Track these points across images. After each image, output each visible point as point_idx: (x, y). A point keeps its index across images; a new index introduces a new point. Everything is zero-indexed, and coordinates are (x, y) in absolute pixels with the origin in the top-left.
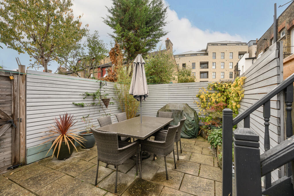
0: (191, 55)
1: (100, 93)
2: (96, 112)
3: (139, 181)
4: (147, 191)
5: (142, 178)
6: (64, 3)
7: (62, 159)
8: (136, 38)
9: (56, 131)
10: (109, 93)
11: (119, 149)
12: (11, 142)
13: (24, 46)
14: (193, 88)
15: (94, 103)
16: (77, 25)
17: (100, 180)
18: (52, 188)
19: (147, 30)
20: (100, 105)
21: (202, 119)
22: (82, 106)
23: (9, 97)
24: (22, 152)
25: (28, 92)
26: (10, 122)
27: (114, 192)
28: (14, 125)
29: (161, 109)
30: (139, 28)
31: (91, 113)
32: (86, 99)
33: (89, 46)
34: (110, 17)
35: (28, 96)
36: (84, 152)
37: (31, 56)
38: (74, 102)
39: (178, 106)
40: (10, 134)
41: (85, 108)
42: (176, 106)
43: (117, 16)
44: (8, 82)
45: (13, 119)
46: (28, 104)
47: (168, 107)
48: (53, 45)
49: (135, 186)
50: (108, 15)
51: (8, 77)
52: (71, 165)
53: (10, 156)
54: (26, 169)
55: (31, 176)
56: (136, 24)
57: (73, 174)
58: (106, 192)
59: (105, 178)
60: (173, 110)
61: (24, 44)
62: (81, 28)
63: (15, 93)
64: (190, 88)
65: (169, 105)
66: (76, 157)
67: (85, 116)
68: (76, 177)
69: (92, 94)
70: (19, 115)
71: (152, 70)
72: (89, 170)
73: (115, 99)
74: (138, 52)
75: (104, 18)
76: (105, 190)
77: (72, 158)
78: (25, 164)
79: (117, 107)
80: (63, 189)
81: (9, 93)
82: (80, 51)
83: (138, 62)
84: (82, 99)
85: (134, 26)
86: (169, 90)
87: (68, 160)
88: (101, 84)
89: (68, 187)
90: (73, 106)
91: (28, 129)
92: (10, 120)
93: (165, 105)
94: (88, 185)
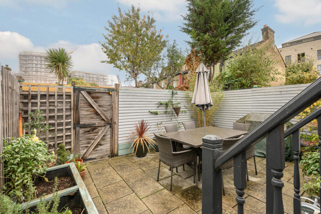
0: (314, 39)
1: (172, 102)
2: (168, 120)
3: (194, 188)
4: (199, 198)
5: (199, 187)
6: (148, 22)
7: (139, 157)
8: (213, 39)
9: (136, 133)
10: (182, 102)
11: (173, 153)
12: (110, 138)
13: (123, 64)
14: (288, 92)
15: (166, 112)
16: (158, 38)
17: (161, 179)
18: (129, 175)
19: (225, 28)
20: (172, 114)
21: (304, 137)
22: (156, 114)
23: (109, 106)
24: (116, 146)
25: (120, 103)
26: (110, 124)
27: (169, 189)
28: (112, 126)
29: (240, 119)
30: (216, 28)
31: (164, 120)
32: (159, 108)
33: (168, 56)
34: (186, 24)
35: (120, 106)
36: (156, 154)
37: (127, 71)
38: (150, 110)
39: (263, 116)
40: (110, 132)
41: (158, 116)
42: (259, 116)
43: (194, 21)
44: (109, 96)
45: (111, 122)
46: (120, 112)
47: (249, 117)
48: (141, 61)
49: (189, 191)
50: (183, 23)
51: (109, 93)
52: (144, 162)
53: (109, 147)
54: (117, 159)
55: (120, 164)
56: (212, 25)
57: (144, 169)
58: (164, 188)
59: (166, 178)
60: (255, 121)
61: (122, 63)
62: (162, 40)
63: (113, 104)
64: (283, 93)
65: (250, 115)
66: (150, 157)
67: (159, 123)
68: (146, 172)
69: (165, 103)
70: (114, 119)
71: (239, 71)
72: (156, 169)
73: (187, 107)
74: (216, 54)
75: (181, 27)
76: (163, 186)
77: (146, 157)
78: (117, 155)
79: (190, 116)
80: (136, 177)
81: (109, 104)
82: (160, 62)
83: (200, 71)
84: (156, 108)
85: (211, 27)
86: (253, 97)
87: (143, 158)
88: (173, 93)
89: (139, 177)
90: (149, 114)
91: (119, 130)
92: (110, 122)
93: (245, 115)
94: (152, 180)
